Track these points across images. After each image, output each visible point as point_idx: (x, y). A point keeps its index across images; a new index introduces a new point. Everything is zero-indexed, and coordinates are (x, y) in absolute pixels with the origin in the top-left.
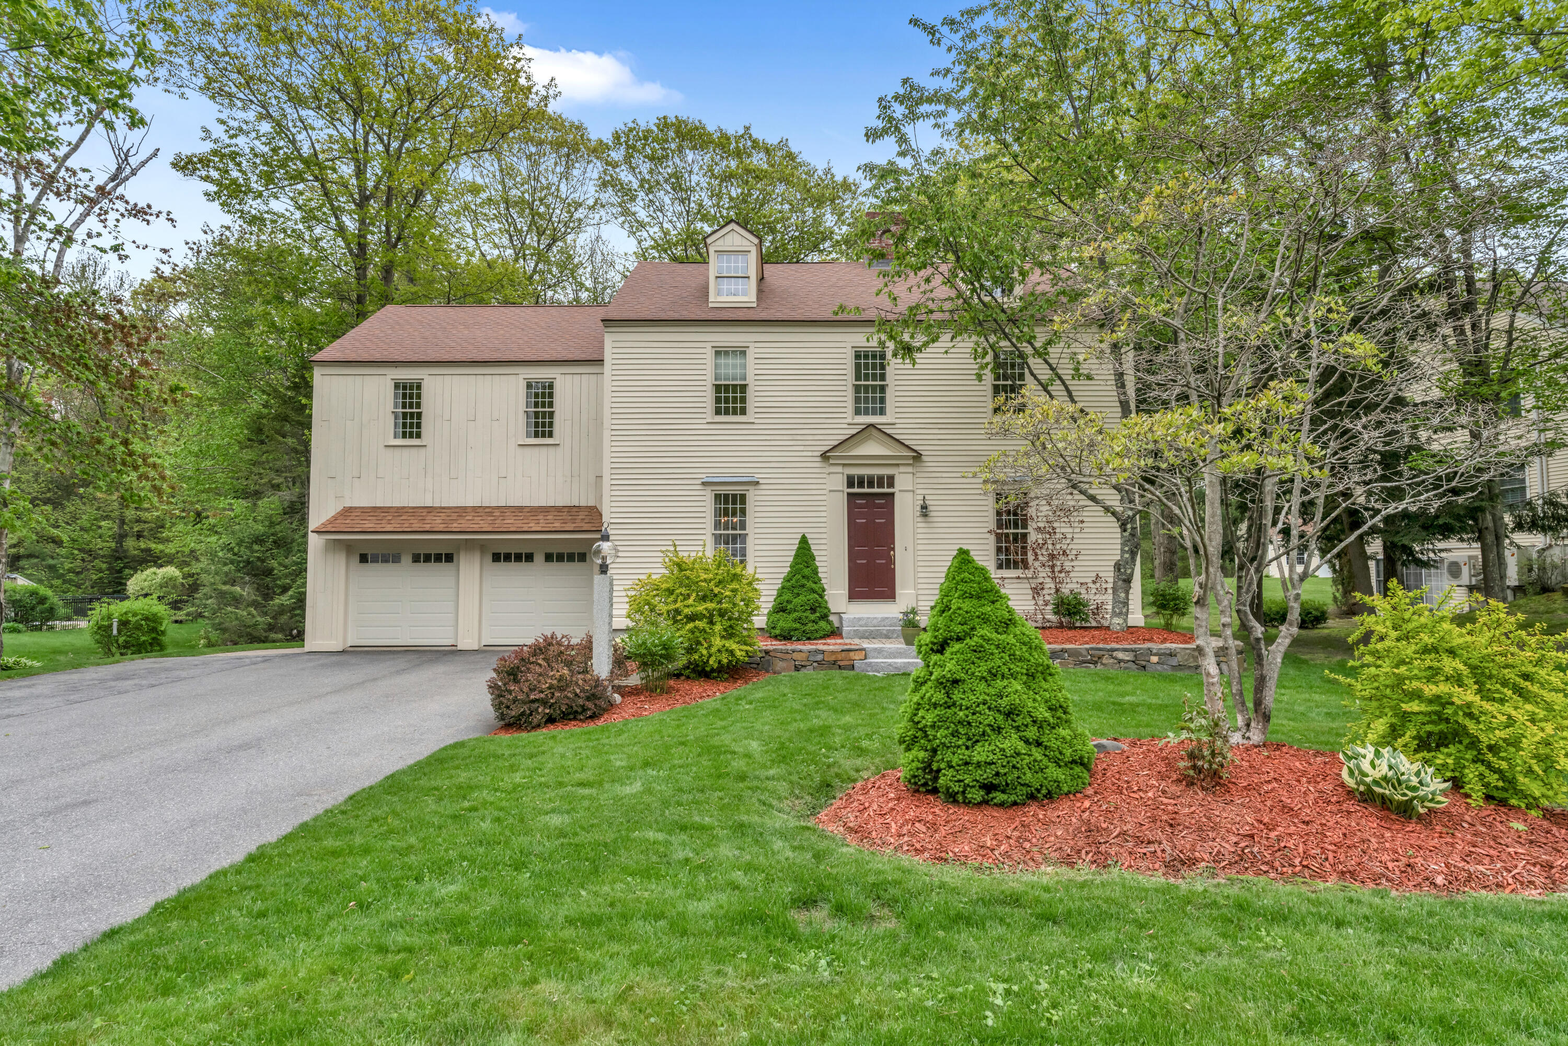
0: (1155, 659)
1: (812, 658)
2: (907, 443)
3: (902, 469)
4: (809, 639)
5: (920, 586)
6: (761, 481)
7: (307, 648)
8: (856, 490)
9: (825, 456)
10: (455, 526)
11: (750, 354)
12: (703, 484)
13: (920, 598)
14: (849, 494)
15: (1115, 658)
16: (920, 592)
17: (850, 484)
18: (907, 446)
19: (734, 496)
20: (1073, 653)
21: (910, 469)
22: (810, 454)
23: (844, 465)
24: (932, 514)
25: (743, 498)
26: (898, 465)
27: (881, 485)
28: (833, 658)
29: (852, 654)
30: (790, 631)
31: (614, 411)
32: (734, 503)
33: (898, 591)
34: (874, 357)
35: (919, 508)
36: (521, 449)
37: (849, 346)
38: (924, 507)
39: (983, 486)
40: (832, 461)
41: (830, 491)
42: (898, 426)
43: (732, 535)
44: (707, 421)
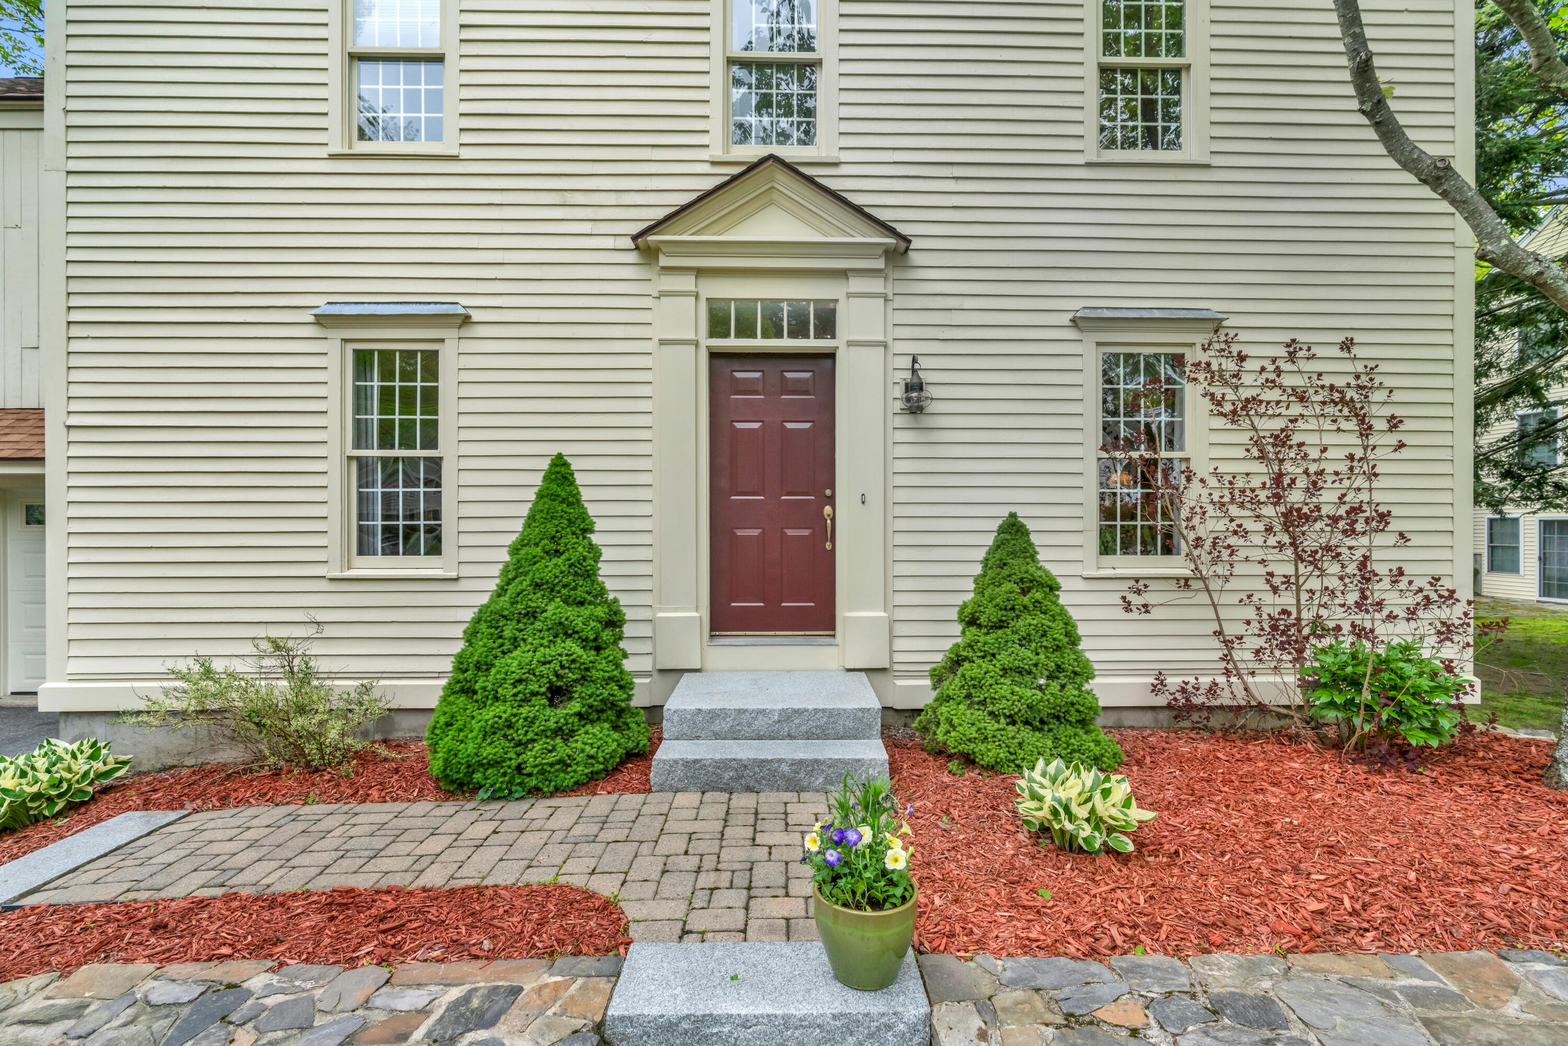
2: (857, 199)
3: (857, 285)
4: (535, 792)
5: (901, 599)
6: (476, 316)
8: (733, 343)
9: (644, 247)
12: (322, 320)
13: (900, 629)
14: (715, 356)
16: (901, 614)
17: (718, 326)
18: (858, 210)
19: (409, 356)
21: (876, 285)
22: (609, 243)
23: (700, 272)
24: (933, 407)
25: (431, 361)
26: (843, 274)
27: (799, 330)
30: (471, 769)
31: (75, 120)
32: (408, 376)
33: (845, 612)
35: (899, 392)
38: (914, 387)
39: (1072, 334)
40: (664, 261)
41: (663, 342)
42: (844, 170)
43: (407, 460)
44: (323, 152)
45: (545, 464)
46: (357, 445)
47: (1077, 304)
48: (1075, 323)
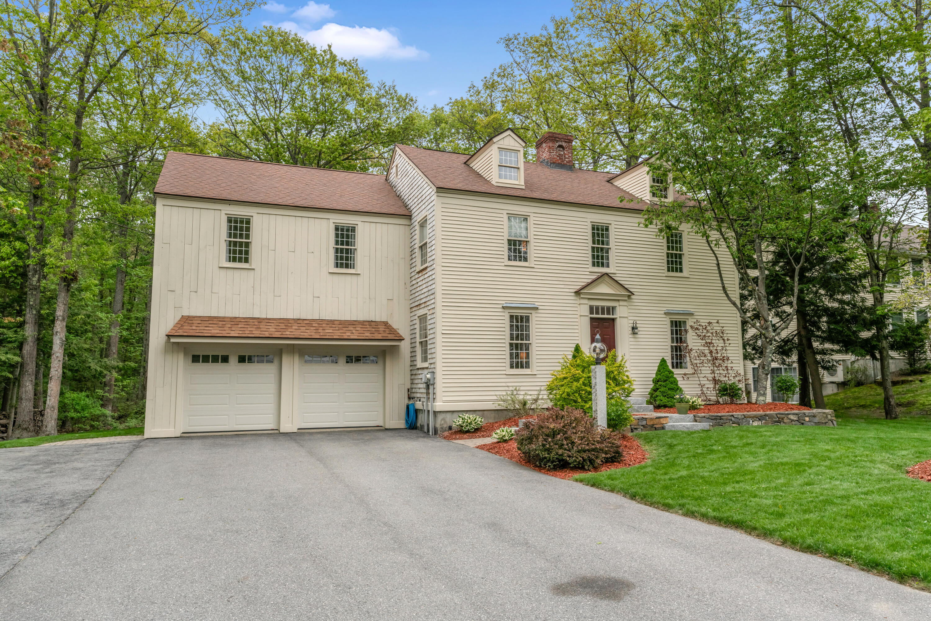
0: (807, 419)
1: (640, 423)
2: (626, 286)
3: (621, 303)
6: (538, 307)
7: (146, 436)
8: (595, 316)
9: (578, 293)
10: (288, 333)
11: (531, 220)
12: (503, 308)
14: (591, 319)
15: (790, 419)
17: (591, 311)
18: (626, 289)
19: (522, 317)
20: (770, 416)
21: (625, 303)
22: (568, 290)
23: (589, 299)
24: (639, 333)
25: (528, 319)
26: (619, 300)
27: (608, 313)
28: (651, 423)
29: (662, 420)
32: (522, 322)
34: (602, 230)
35: (630, 329)
36: (331, 276)
37: (589, 221)
38: (634, 328)
39: (664, 316)
40: (582, 296)
41: (581, 316)
42: (617, 275)
43: (521, 344)
44: (503, 264)
45: (574, 346)
46: (511, 340)
47: (665, 309)
48: (665, 313)
